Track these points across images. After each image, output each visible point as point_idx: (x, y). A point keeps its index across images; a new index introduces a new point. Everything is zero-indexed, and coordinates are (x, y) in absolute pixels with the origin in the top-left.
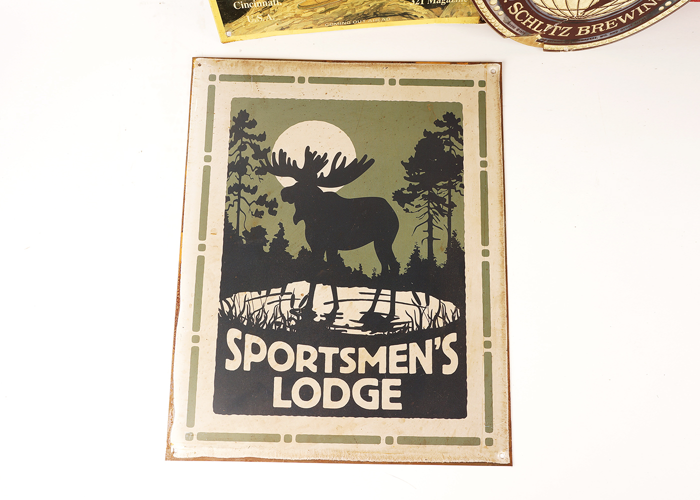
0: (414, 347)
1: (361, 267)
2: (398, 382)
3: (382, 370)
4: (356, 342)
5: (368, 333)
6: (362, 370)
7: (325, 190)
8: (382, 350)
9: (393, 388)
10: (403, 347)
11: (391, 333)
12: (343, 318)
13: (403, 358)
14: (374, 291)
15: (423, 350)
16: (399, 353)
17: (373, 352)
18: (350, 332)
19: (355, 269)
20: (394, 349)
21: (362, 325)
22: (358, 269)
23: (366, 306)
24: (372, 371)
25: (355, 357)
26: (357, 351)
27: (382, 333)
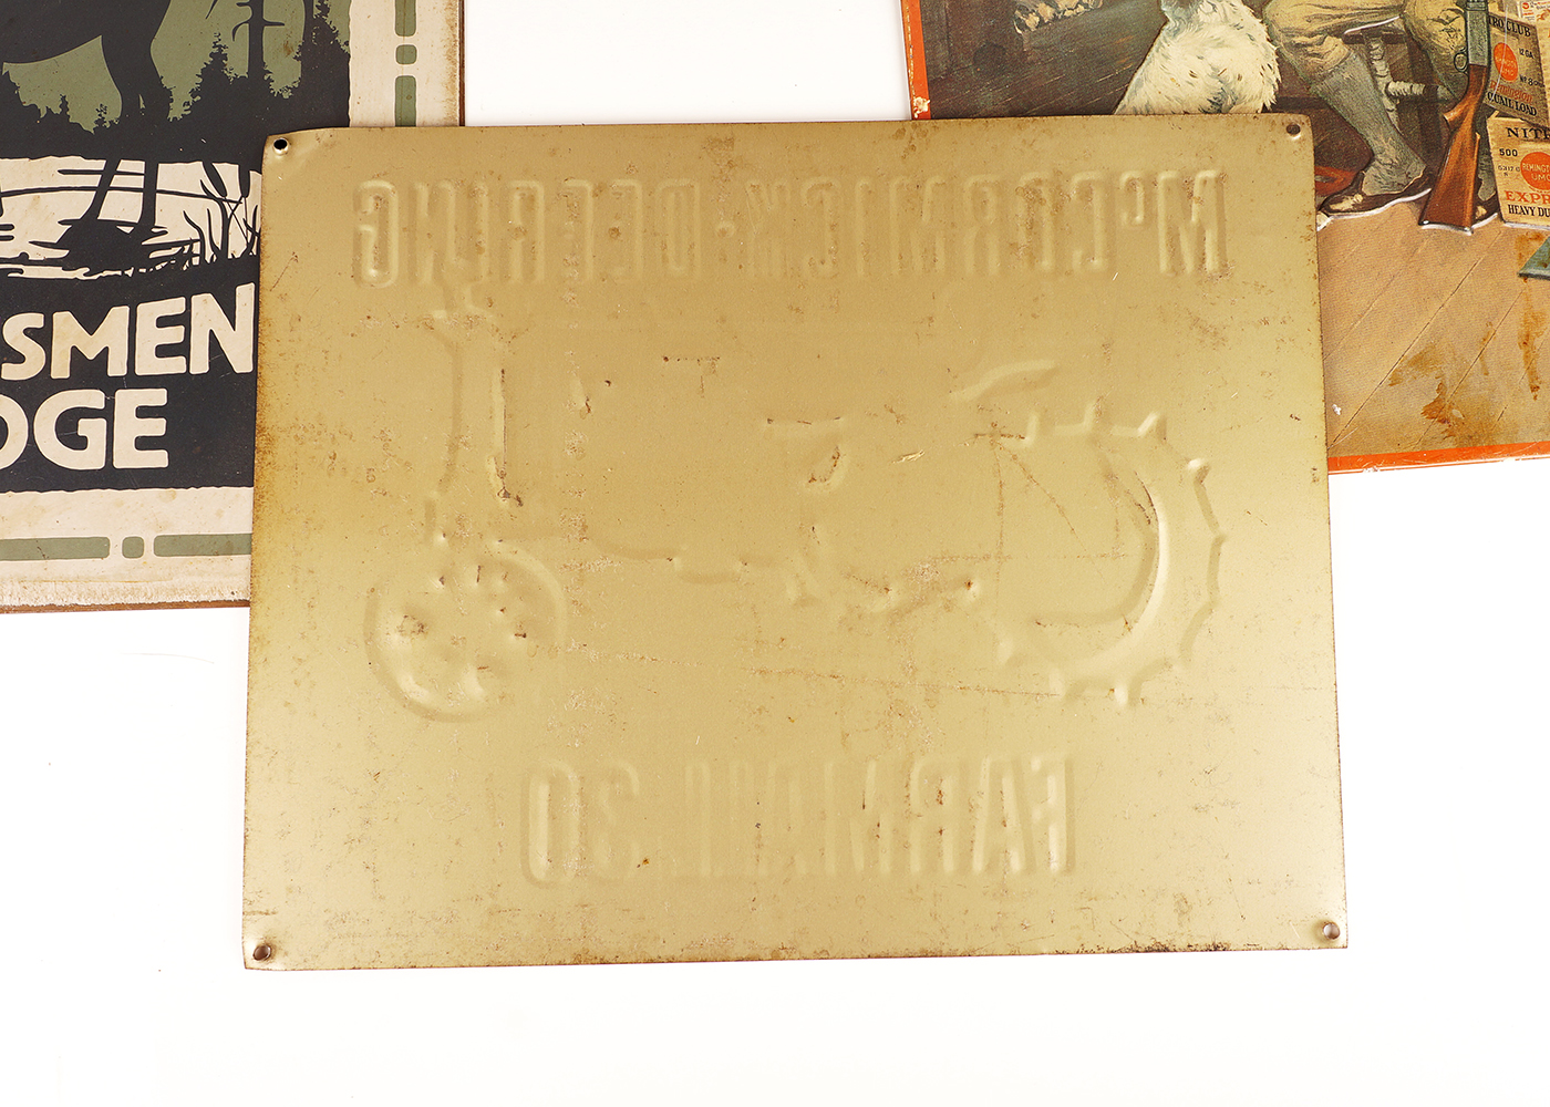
0: (205, 307)
1: (64, 105)
2: (159, 397)
3: (117, 368)
4: (46, 298)
5: (80, 274)
6: (61, 370)
8: (118, 316)
9: (143, 412)
10: (175, 306)
11: (144, 271)
12: (13, 238)
13: (174, 335)
14: (100, 165)
15: (230, 311)
16: (163, 322)
17: (91, 323)
18: (30, 272)
19: (49, 110)
20: (149, 311)
21: (64, 253)
22: (57, 110)
23: (78, 205)
24: (89, 372)
25: (43, 337)
26: (49, 322)
27: (119, 273)
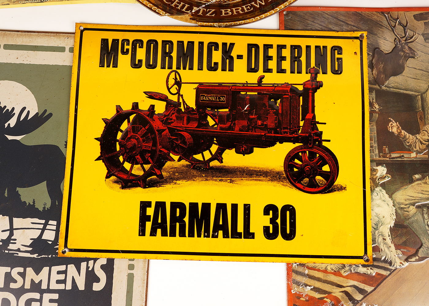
0: (72, 268)
1: (34, 202)
2: (56, 296)
3: (44, 286)
4: (24, 263)
5: (35, 256)
6: (28, 286)
7: (10, 138)
8: (46, 270)
9: (51, 301)
10: (62, 268)
11: (54, 256)
12: (16, 243)
13: (62, 277)
14: (43, 221)
15: (79, 270)
16: (59, 273)
17: (37, 272)
18: (21, 254)
19: (29, 203)
20: (55, 269)
21: (31, 249)
22: (32, 204)
23: (36, 234)
24: (36, 287)
25: (23, 275)
26: (25, 270)
27: (47, 256)
